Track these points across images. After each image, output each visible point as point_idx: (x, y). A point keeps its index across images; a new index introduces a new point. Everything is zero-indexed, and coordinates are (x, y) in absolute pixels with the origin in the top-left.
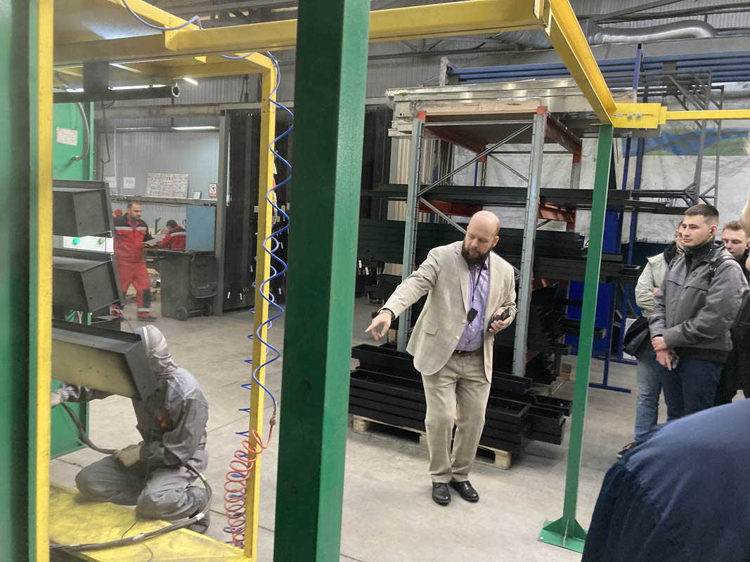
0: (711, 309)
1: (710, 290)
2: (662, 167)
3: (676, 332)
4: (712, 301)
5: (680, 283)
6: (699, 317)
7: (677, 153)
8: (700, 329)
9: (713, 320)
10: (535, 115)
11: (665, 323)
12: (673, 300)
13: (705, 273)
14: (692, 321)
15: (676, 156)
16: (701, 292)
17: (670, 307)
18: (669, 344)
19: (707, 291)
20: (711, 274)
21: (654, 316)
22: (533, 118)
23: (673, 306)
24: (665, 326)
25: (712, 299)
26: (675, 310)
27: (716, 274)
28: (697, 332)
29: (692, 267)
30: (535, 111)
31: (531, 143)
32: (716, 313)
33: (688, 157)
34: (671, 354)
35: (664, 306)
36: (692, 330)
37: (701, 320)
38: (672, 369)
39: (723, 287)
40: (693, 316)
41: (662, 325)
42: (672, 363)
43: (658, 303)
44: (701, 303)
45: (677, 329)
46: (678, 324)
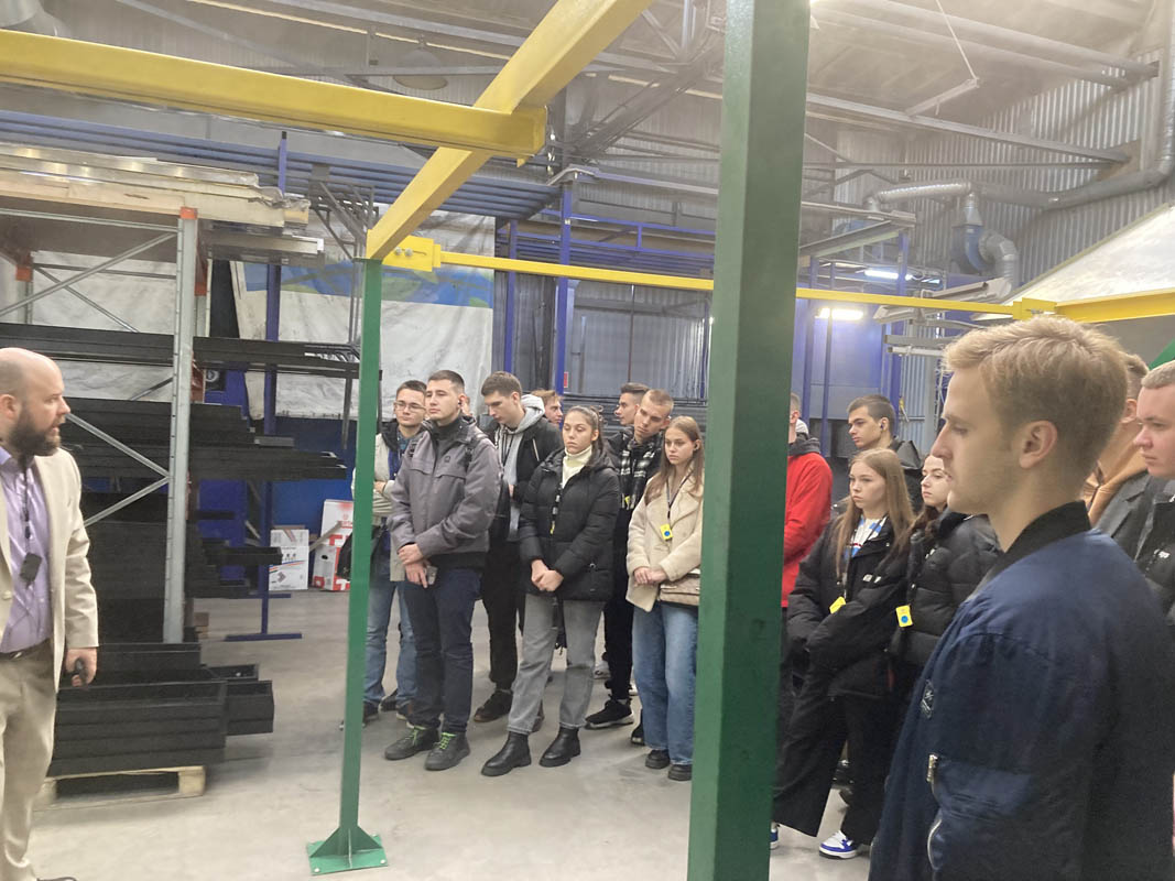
0: (473, 501)
1: (468, 477)
2: (302, 309)
3: (434, 535)
4: (474, 491)
5: (429, 472)
6: (460, 513)
7: (321, 291)
8: (462, 528)
9: (476, 515)
10: (180, 221)
11: (412, 525)
12: (421, 495)
13: (459, 458)
14: (451, 519)
15: (319, 295)
16: (458, 480)
17: (419, 504)
18: (425, 552)
19: (465, 479)
20: (468, 458)
21: (397, 518)
22: (176, 224)
23: (422, 503)
24: (413, 531)
25: (473, 488)
26: (426, 507)
27: (474, 457)
28: (459, 532)
29: (441, 450)
30: (177, 214)
31: (175, 261)
32: (479, 505)
33: (335, 297)
34: (425, 566)
35: (408, 505)
36: (453, 530)
37: (464, 516)
38: (429, 585)
39: (483, 472)
40: (450, 513)
41: (410, 530)
42: (427, 577)
43: (398, 501)
44: (460, 496)
45: (434, 531)
46: (433, 525)
